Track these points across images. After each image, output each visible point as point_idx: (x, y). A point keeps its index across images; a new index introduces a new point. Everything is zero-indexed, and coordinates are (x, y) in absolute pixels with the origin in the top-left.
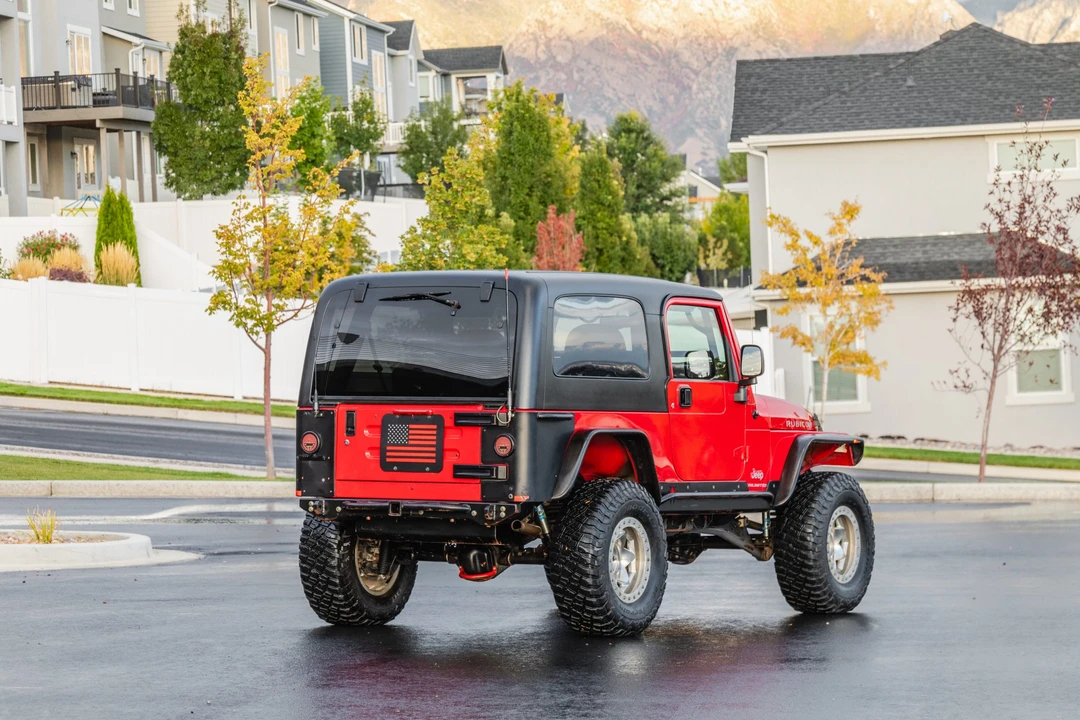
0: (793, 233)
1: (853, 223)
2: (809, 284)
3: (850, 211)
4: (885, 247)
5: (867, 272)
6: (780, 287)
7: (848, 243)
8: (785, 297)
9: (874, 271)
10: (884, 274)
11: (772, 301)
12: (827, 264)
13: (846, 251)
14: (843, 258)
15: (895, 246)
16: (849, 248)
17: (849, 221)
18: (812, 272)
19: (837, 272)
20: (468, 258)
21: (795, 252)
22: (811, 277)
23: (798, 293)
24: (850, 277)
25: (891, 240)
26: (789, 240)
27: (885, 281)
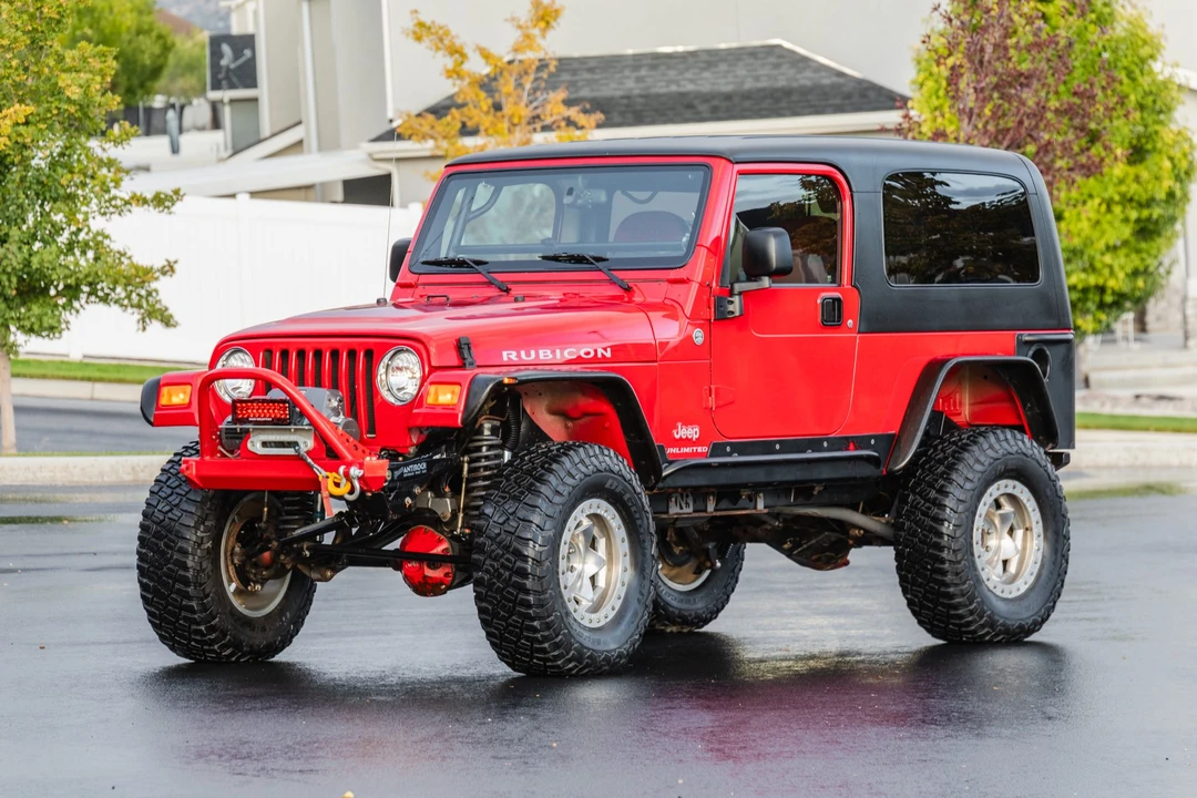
0: (457, 52)
1: (551, 34)
2: (482, 132)
3: (546, 18)
4: (574, 72)
5: (573, 112)
6: (432, 137)
7: (543, 65)
8: (439, 153)
9: (585, 111)
10: (599, 116)
11: (399, 160)
12: (511, 100)
13: (541, 78)
14: (535, 90)
15: (591, 70)
16: (545, 75)
17: (544, 32)
18: (487, 113)
19: (526, 112)
20: (68, 93)
21: (458, 82)
22: (486, 121)
23: (464, 147)
24: (548, 121)
25: (583, 60)
26: (449, 63)
27: (599, 126)
